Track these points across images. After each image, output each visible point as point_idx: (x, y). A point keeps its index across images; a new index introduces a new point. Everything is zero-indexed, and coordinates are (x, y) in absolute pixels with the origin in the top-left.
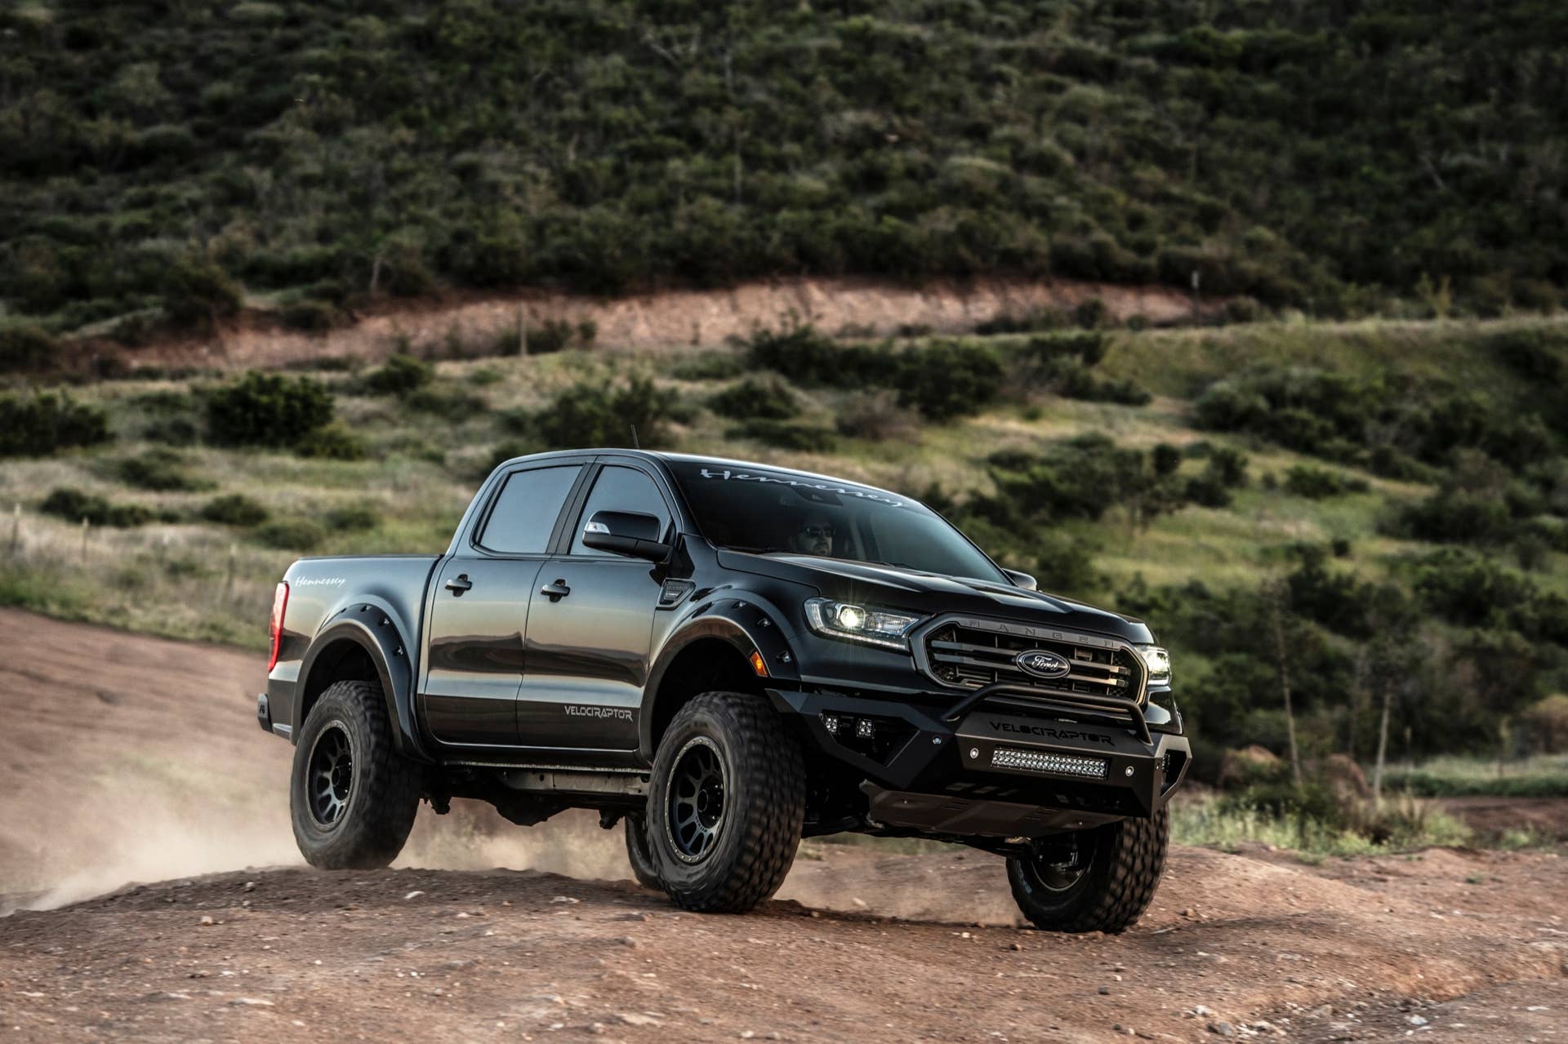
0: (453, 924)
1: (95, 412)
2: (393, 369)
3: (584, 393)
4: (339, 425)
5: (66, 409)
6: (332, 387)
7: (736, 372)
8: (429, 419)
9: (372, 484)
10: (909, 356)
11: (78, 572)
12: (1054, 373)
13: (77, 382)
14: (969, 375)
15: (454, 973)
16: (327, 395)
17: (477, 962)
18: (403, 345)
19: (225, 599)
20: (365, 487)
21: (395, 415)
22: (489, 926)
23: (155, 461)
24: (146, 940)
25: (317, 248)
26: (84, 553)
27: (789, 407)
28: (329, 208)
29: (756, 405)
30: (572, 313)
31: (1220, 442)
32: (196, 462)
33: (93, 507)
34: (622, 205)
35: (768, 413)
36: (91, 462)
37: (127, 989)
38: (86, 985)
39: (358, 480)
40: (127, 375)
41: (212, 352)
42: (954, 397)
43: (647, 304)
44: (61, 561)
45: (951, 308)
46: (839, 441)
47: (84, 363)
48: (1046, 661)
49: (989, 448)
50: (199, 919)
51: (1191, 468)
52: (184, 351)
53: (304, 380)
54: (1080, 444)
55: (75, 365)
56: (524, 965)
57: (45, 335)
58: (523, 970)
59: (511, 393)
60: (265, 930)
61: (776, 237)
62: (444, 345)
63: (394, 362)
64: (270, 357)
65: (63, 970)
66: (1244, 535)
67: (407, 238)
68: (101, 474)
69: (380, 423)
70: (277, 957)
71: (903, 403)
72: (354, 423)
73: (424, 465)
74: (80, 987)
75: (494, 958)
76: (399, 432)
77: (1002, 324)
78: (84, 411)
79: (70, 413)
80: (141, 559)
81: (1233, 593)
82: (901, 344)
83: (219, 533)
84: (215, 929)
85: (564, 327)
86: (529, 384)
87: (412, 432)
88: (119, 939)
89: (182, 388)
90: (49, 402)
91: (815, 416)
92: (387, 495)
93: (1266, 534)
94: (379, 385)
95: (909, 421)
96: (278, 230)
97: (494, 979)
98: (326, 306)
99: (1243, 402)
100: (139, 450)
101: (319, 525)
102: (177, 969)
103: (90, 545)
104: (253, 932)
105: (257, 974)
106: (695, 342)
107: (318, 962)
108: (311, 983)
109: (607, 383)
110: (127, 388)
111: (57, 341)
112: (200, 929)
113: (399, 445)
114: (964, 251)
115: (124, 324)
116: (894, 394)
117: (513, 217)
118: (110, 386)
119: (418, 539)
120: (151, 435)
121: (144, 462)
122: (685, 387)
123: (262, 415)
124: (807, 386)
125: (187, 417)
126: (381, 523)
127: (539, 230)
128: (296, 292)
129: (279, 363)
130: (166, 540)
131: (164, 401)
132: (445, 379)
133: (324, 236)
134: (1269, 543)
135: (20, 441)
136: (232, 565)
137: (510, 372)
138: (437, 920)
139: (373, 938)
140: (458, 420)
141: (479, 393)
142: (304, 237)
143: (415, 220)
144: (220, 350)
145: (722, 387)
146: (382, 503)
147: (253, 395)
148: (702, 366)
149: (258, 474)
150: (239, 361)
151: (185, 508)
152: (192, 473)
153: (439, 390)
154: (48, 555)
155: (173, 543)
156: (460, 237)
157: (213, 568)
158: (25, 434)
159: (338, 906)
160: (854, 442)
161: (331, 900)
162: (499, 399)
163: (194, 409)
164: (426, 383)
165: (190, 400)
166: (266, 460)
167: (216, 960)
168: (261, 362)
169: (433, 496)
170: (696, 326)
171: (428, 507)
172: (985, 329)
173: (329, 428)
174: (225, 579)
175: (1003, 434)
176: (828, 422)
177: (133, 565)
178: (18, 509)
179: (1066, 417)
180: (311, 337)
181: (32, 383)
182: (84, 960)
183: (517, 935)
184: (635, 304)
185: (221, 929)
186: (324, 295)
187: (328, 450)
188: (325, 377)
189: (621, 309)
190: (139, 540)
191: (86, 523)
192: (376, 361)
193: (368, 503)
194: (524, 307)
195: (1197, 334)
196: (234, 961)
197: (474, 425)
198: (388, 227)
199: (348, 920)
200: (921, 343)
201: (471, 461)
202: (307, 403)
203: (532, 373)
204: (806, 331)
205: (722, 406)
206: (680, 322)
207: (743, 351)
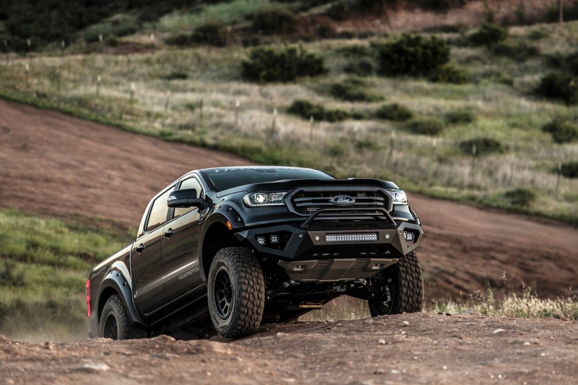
0: (521, 348)
1: (317, 57)
2: (484, 31)
4: (453, 64)
5: (301, 55)
6: (449, 42)
8: (504, 60)
9: (471, 98)
11: (308, 146)
13: (308, 40)
15: (523, 377)
16: (446, 47)
17: (536, 371)
18: (490, 17)
19: (388, 163)
20: (467, 99)
21: (485, 58)
22: (543, 350)
23: (350, 84)
24: (349, 352)
26: (311, 136)
32: (373, 85)
33: (315, 110)
36: (315, 85)
37: (339, 378)
38: (317, 375)
39: (463, 95)
40: (335, 36)
41: (382, 23)
44: (298, 141)
47: (312, 29)
48: (344, 199)
50: (378, 341)
52: (366, 22)
53: (433, 38)
55: (307, 30)
56: (564, 373)
57: (290, 13)
58: (564, 377)
59: (553, 44)
60: (414, 348)
62: (514, 16)
63: (485, 27)
64: (415, 25)
65: (305, 366)
68: (320, 92)
69: (477, 62)
70: (421, 364)
72: (461, 62)
73: (501, 86)
74: (314, 376)
75: (546, 369)
76: (487, 67)
78: (311, 56)
79: (304, 58)
80: (342, 140)
83: (385, 125)
84: (387, 347)
86: (564, 39)
87: (495, 68)
88: (334, 350)
89: (365, 43)
90: (292, 52)
92: (480, 104)
94: (476, 41)
97: (547, 381)
100: (341, 78)
101: (441, 121)
102: (366, 368)
103: (315, 132)
104: (408, 349)
105: (411, 373)
107: (445, 367)
108: (441, 379)
110: (335, 43)
111: (297, 17)
112: (378, 346)
113: (487, 75)
115: (334, 7)
118: (326, 42)
119: (497, 128)
120: (348, 70)
121: (344, 85)
123: (410, 58)
125: (368, 60)
126: (476, 119)
129: (419, 28)
130: (356, 129)
131: (355, 51)
132: (515, 37)
135: (276, 73)
136: (392, 143)
137: (553, 32)
138: (512, 346)
139: (476, 355)
140: (521, 60)
141: (534, 44)
144: (387, 21)
146: (477, 109)
147: (405, 47)
149: (407, 92)
150: (397, 28)
151: (367, 111)
152: (370, 92)
153: (511, 43)
154: (291, 137)
155: (360, 130)
157: (381, 144)
158: (279, 69)
159: (454, 336)
161: (451, 333)
162: (545, 48)
163: (372, 55)
164: (503, 39)
165: (369, 50)
166: (412, 84)
167: (387, 364)
168: (409, 28)
169: (506, 104)
171: (503, 110)
173: (448, 65)
174: (388, 151)
177: (338, 143)
178: (275, 112)
180: (438, 13)
181: (283, 41)
182: (315, 362)
183: (560, 356)
185: (390, 347)
187: (447, 78)
188: (445, 36)
190: (340, 129)
191: (312, 119)
192: (474, 26)
193: (469, 108)
196: (398, 365)
197: (531, 63)
199: (461, 344)
201: (529, 84)
202: (435, 52)
203: (566, 33)
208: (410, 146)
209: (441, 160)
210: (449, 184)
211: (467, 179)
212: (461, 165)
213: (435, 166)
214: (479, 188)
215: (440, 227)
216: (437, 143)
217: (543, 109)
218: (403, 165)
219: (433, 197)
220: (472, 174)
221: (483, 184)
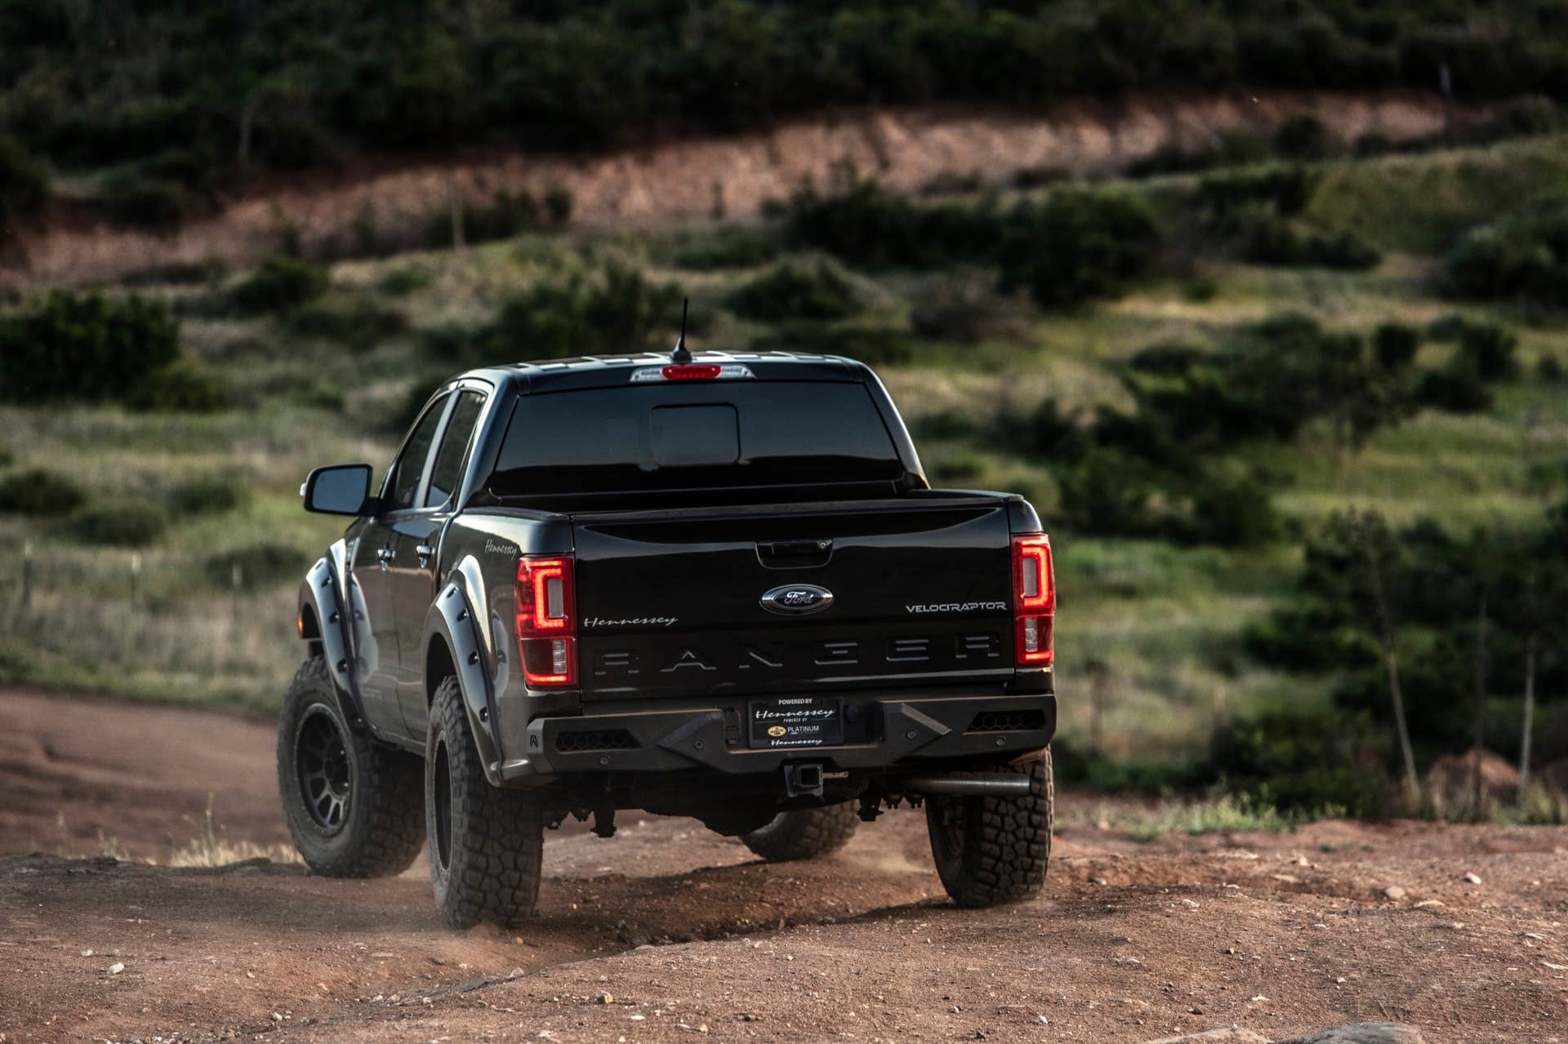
2: (267, 277)
3: (544, 297)
4: (191, 363)
6: (179, 308)
7: (768, 255)
8: (321, 347)
9: (239, 445)
10: (1021, 216)
12: (1233, 229)
14: (1107, 240)
16: (171, 320)
18: (289, 240)
19: (17, 623)
20: (228, 451)
21: (272, 343)
25: (159, 103)
27: (846, 302)
28: (177, 42)
29: (796, 302)
30: (536, 182)
31: (1478, 316)
34: (608, 16)
35: (816, 312)
39: (220, 441)
41: (9, 265)
42: (1084, 273)
43: (645, 160)
45: (1094, 141)
46: (917, 348)
49: (1136, 343)
51: (1433, 356)
53: (135, 302)
54: (1271, 331)
59: (441, 302)
61: (831, 51)
62: (349, 239)
63: (269, 267)
64: (92, 268)
66: (1505, 449)
67: (287, 82)
69: (251, 356)
71: (1006, 288)
72: (212, 358)
73: (313, 414)
76: (278, 368)
77: (1169, 160)
81: (1479, 534)
82: (1009, 200)
83: (11, 526)
85: (525, 201)
86: (467, 289)
87: (296, 368)
91: (882, 313)
92: (260, 460)
93: (1540, 446)
94: (247, 302)
95: (1018, 312)
96: (102, 77)
98: (174, 190)
99: (1514, 256)
101: (159, 508)
106: (718, 212)
109: (575, 281)
113: (275, 388)
114: (1109, 56)
116: (994, 276)
117: (444, 43)
119: (301, 520)
122: (692, 282)
123: (75, 354)
124: (872, 270)
126: (248, 500)
127: (484, 60)
128: (129, 169)
129: (108, 276)
132: (346, 288)
133: (170, 84)
134: (1545, 460)
136: (28, 572)
137: (441, 271)
140: (362, 347)
141: (397, 305)
142: (140, 87)
143: (302, 55)
144: (21, 262)
145: (746, 278)
146: (251, 472)
147: (60, 325)
148: (718, 248)
149: (74, 440)
150: (46, 276)
153: (334, 304)
156: (369, 76)
160: (939, 349)
162: (422, 312)
164: (316, 295)
166: (84, 418)
170: (717, 189)
172: (1139, 169)
173: (175, 368)
174: (19, 592)
175: (1156, 323)
176: (901, 321)
179: (1251, 292)
180: (155, 235)
184: (629, 163)
186: (172, 172)
187: (174, 399)
188: (170, 293)
189: (608, 171)
192: (245, 266)
193: (231, 473)
194: (462, 176)
195: (1448, 159)
197: (387, 352)
198: (265, 66)
200: (1039, 197)
201: (381, 406)
202: (140, 333)
203: (472, 272)
204: (870, 188)
205: (748, 305)
206: (695, 184)
207: (778, 223)
208: (77, 575)
209: (156, 607)
210: (176, 664)
211: (221, 650)
212: (208, 615)
213: (139, 622)
214: (251, 670)
215: (150, 773)
216: (143, 566)
218: (59, 624)
219: (136, 700)
220: (234, 638)
221: (262, 660)
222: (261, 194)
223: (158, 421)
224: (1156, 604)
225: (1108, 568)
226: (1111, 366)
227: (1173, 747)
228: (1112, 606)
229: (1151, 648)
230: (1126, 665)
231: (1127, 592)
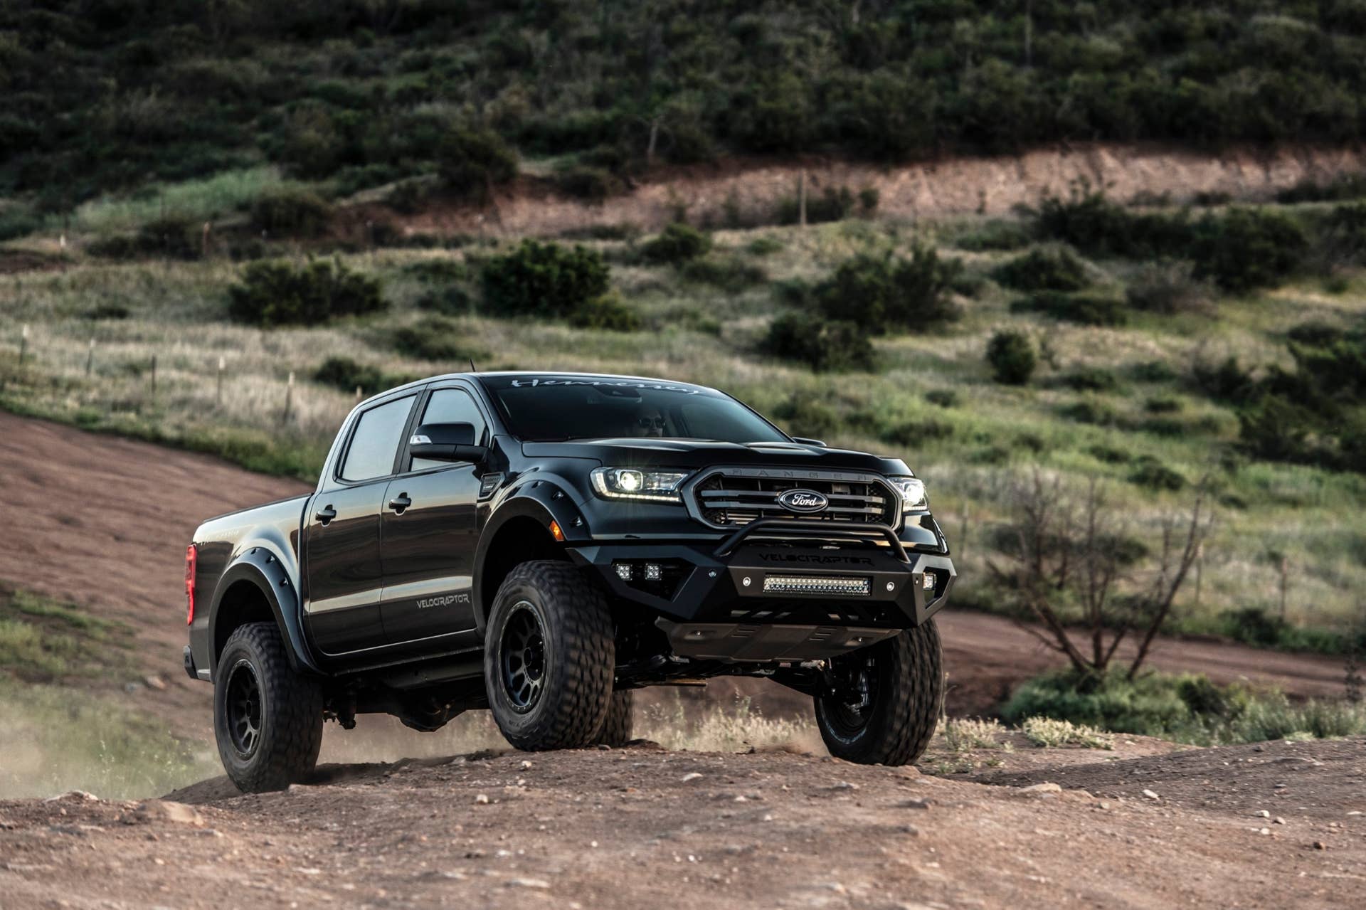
0: (730, 808)
1: (369, 280)
2: (670, 238)
3: (864, 263)
4: (614, 296)
5: (340, 277)
6: (608, 257)
7: (1023, 242)
8: (705, 289)
9: (647, 355)
10: (1206, 225)
12: (1360, 243)
13: (351, 249)
14: (1270, 245)
15: (733, 858)
16: (602, 264)
17: (756, 847)
18: (679, 213)
20: (640, 358)
21: (671, 285)
22: (768, 810)
23: (428, 330)
24: (421, 818)
25: (593, 113)
27: (1078, 279)
28: (606, 72)
29: (1043, 277)
30: (854, 181)
32: (470, 331)
33: (366, 377)
34: (907, 68)
35: (1056, 284)
36: (365, 331)
37: (403, 867)
38: (362, 862)
39: (633, 351)
40: (401, 242)
41: (487, 220)
42: (1254, 268)
43: (931, 171)
45: (1252, 175)
46: (1130, 314)
47: (359, 230)
48: (805, 498)
49: (1290, 322)
50: (474, 798)
52: (459, 219)
53: (579, 249)
55: (349, 231)
56: (804, 851)
57: (319, 201)
58: (803, 856)
59: (790, 264)
60: (540, 809)
61: (1067, 100)
62: (722, 213)
63: (670, 231)
64: (545, 225)
65: (339, 847)
67: (685, 103)
68: (374, 343)
69: (656, 293)
70: (552, 838)
71: (1198, 275)
72: (629, 293)
73: (700, 337)
74: (355, 863)
75: (773, 844)
76: (675, 302)
77: (1306, 192)
78: (358, 279)
79: (345, 281)
82: (1198, 213)
84: (490, 809)
85: (845, 194)
86: (808, 254)
87: (688, 303)
88: (394, 816)
89: (456, 256)
90: (322, 270)
91: (1105, 288)
92: (663, 367)
94: (655, 255)
95: (1204, 294)
96: (555, 94)
97: (773, 865)
98: (602, 173)
100: (412, 319)
102: (452, 848)
104: (529, 812)
105: (533, 855)
106: (981, 211)
107: (594, 844)
108: (587, 865)
109: (889, 253)
110: (401, 256)
111: (331, 207)
112: (475, 808)
113: (674, 316)
114: (1265, 114)
115: (399, 190)
116: (1190, 266)
117: (794, 81)
118: (384, 254)
120: (425, 304)
121: (418, 331)
122: (969, 258)
123: (537, 284)
124: (1096, 258)
125: (461, 286)
127: (820, 94)
128: (572, 158)
129: (553, 231)
131: (438, 270)
132: (723, 249)
133: (601, 101)
135: (294, 309)
137: (789, 241)
138: (714, 803)
139: (650, 821)
140: (735, 291)
141: (758, 262)
142: (581, 102)
143: (693, 85)
144: (495, 218)
145: (1008, 257)
147: (527, 264)
148: (988, 236)
149: (532, 344)
150: (514, 229)
152: (465, 344)
153: (716, 260)
154: (321, 425)
156: (739, 101)
158: (299, 302)
159: (613, 787)
160: (1146, 315)
161: (607, 781)
162: (776, 269)
163: (469, 278)
164: (703, 253)
165: (465, 269)
166: (541, 330)
167: (491, 839)
168: (536, 230)
170: (982, 194)
172: (1287, 197)
173: (605, 298)
175: (1305, 307)
176: (1119, 295)
178: (292, 379)
181: (307, 250)
182: (359, 837)
183: (797, 821)
184: (919, 171)
185: (496, 808)
186: (601, 161)
187: (603, 320)
188: (601, 246)
189: (904, 176)
191: (358, 392)
192: (652, 230)
194: (804, 175)
196: (510, 841)
197: (750, 295)
198: (666, 92)
199: (624, 801)
200: (1219, 211)
201: (748, 333)
202: (583, 274)
203: (812, 243)
204: (1097, 200)
205: (1008, 277)
206: (964, 189)
207: (1030, 219)
217: (773, 378)
222: (661, 180)
223: (592, 335)
224: (1317, 512)
225: (1278, 484)
226: (1273, 337)
227: (1339, 621)
228: (1283, 512)
229: (1315, 546)
230: (1297, 556)
231: (1294, 503)
